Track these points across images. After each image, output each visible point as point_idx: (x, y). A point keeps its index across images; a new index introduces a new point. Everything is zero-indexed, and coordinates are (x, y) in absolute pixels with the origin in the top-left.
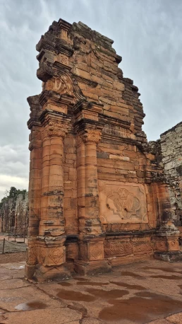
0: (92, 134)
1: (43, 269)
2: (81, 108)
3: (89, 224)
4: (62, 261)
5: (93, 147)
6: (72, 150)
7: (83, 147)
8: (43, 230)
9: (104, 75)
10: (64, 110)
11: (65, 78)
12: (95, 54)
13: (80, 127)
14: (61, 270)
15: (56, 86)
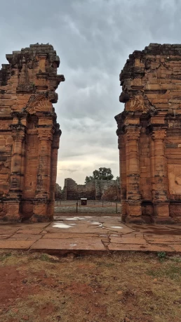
0: (159, 134)
1: (129, 217)
2: (150, 117)
3: (157, 194)
4: (140, 213)
5: (160, 142)
6: (146, 146)
7: (153, 144)
8: (128, 196)
9: (173, 81)
10: (136, 121)
11: (138, 97)
12: (164, 65)
13: (150, 130)
14: (140, 219)
15: (132, 104)
